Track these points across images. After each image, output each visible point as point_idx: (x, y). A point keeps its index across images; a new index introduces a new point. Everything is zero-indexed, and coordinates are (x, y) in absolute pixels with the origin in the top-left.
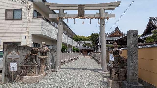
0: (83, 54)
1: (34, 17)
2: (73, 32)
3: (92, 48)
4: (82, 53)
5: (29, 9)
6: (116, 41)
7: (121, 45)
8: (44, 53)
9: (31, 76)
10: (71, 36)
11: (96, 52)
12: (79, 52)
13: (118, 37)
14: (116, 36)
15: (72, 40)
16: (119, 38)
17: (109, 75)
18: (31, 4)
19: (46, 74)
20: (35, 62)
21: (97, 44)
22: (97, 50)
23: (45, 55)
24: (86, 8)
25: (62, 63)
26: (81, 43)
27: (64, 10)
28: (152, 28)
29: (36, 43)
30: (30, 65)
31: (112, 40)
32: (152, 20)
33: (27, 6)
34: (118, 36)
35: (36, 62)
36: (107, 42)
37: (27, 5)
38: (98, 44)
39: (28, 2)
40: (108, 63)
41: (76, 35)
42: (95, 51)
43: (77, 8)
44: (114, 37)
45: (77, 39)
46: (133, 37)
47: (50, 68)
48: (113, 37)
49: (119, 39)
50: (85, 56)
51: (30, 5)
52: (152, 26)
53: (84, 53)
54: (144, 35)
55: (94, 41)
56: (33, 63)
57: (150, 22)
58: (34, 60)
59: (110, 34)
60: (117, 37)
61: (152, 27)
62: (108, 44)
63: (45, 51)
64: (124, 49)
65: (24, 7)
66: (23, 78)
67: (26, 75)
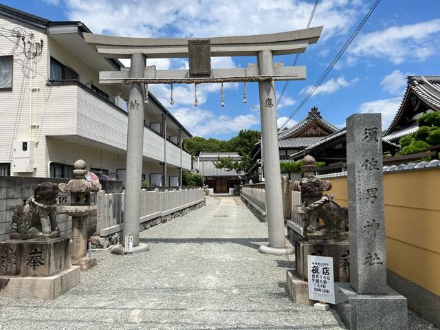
0: (215, 191)
1: (51, 83)
2: (180, 126)
3: (243, 173)
4: (211, 190)
5: (35, 54)
6: (312, 152)
7: (328, 163)
8: (82, 197)
9: (35, 276)
10: (175, 140)
11: (252, 186)
12: (201, 186)
13: (318, 138)
14: (311, 136)
15: (179, 150)
16: (322, 142)
17: (293, 258)
18: (42, 41)
19: (92, 264)
20: (47, 229)
21: (255, 160)
22: (256, 180)
23: (87, 203)
24: (213, 49)
25: (148, 225)
26: (206, 159)
27: (145, 56)
28: (416, 109)
29: (63, 162)
30: (32, 238)
31: (299, 149)
32: (415, 85)
33: (28, 46)
34: (316, 136)
35: (53, 229)
36: (284, 154)
37: (29, 42)
38: (258, 160)
39: (32, 36)
40: (290, 218)
41: (190, 136)
42: (251, 182)
43: (186, 50)
44: (306, 139)
45: (195, 147)
46: (367, 137)
47: (107, 242)
48: (303, 139)
49: (321, 145)
50: (220, 198)
51: (39, 42)
52: (417, 104)
53: (218, 188)
54: (393, 129)
55: (246, 152)
56: (41, 234)
57: (409, 89)
58: (45, 222)
59: (292, 128)
60: (315, 139)
61: (417, 107)
62: (287, 159)
63: (84, 191)
64: (335, 175)
65: (20, 50)
66: (6, 284)
67: (17, 273)
